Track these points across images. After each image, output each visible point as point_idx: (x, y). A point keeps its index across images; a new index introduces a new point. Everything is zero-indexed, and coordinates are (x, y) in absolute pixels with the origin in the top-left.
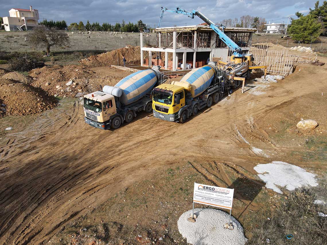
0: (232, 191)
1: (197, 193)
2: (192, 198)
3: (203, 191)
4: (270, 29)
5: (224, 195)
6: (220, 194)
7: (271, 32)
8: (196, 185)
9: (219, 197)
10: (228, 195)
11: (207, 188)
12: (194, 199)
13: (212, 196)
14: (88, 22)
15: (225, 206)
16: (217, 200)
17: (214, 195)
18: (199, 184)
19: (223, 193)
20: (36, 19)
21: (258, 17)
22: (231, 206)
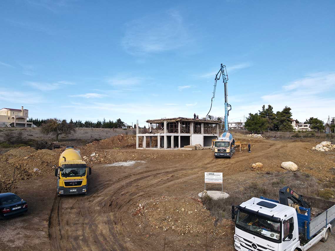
0: (221, 174)
1: (206, 177)
2: (204, 181)
3: (209, 176)
4: (231, 126)
5: (218, 176)
6: (217, 176)
7: (232, 129)
8: (206, 173)
9: (216, 178)
10: (220, 176)
11: (211, 174)
12: (205, 181)
13: (213, 178)
14: (71, 120)
15: (219, 182)
16: (216, 179)
17: (214, 177)
18: (207, 173)
19: (218, 175)
20: (25, 118)
21: (220, 118)
22: (222, 182)
